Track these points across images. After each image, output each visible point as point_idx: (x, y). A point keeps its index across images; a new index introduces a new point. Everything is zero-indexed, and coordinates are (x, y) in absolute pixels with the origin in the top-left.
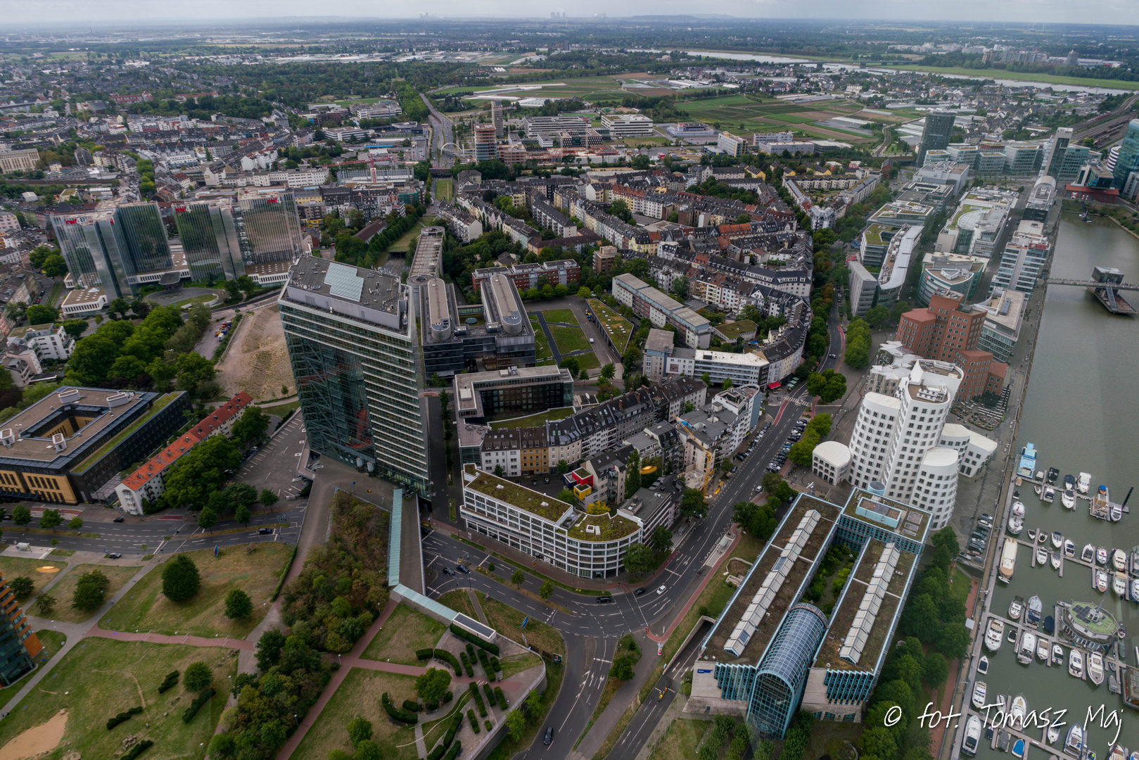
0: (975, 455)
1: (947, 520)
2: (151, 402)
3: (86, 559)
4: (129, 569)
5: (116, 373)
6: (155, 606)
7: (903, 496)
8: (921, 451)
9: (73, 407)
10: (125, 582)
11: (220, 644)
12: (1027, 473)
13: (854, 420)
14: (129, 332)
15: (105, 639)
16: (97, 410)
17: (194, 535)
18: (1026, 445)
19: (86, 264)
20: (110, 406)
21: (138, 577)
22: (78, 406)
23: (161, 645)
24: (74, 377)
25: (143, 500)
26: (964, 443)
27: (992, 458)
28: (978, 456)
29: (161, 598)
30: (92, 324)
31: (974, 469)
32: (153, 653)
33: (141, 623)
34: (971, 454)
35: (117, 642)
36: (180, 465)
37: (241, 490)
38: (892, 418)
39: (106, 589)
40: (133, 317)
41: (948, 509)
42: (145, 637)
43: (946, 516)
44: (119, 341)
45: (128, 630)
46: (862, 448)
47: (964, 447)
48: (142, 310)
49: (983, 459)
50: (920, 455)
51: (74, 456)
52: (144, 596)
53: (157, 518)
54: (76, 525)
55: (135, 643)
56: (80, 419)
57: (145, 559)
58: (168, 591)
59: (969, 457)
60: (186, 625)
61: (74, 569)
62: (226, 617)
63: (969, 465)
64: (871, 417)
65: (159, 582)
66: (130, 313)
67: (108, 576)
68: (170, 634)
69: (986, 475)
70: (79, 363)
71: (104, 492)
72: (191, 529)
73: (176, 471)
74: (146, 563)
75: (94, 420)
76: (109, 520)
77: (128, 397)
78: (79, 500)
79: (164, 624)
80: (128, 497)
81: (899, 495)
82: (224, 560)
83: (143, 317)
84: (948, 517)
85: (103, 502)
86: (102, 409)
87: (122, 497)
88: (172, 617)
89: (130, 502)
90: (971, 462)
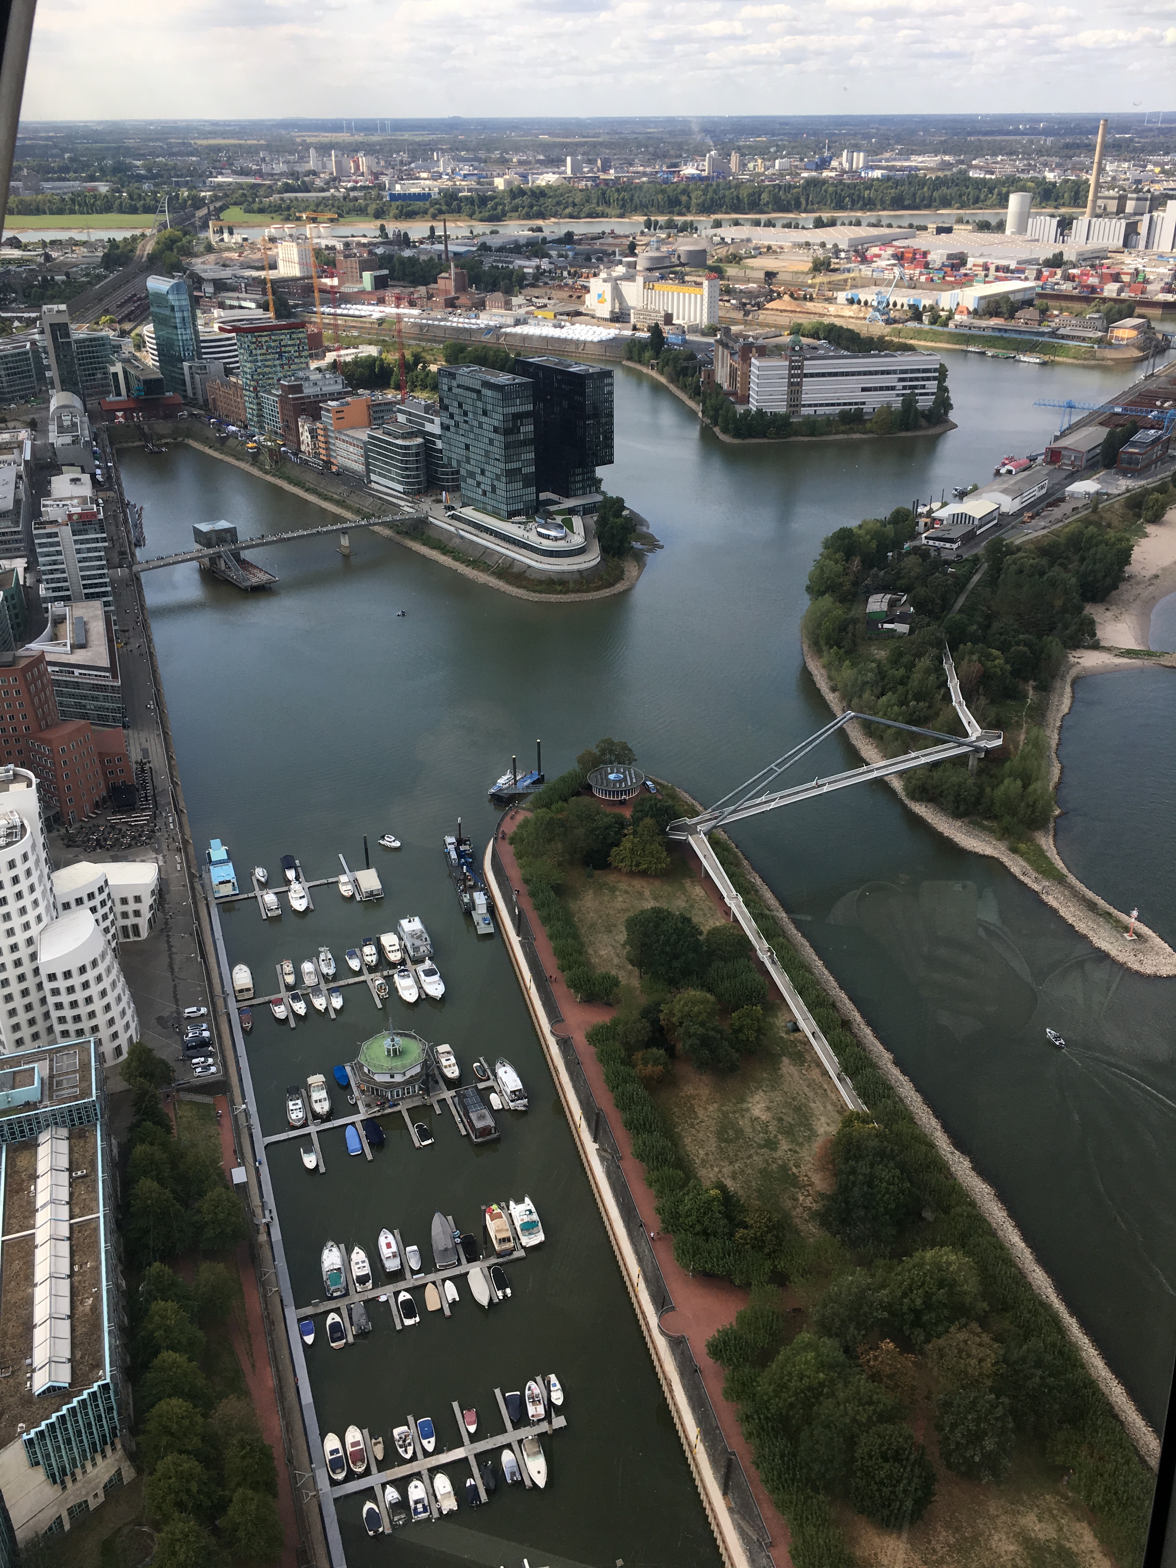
0: (131, 900)
1: (132, 1031)
7: (42, 1033)
8: (30, 941)
12: (227, 890)
18: (209, 846)
26: (101, 890)
27: (161, 892)
28: (138, 899)
31: (143, 923)
34: (124, 901)
41: (123, 1013)
43: (127, 1026)
47: (104, 896)
49: (148, 900)
50: (30, 950)
59: (125, 908)
63: (128, 922)
69: (166, 923)
81: (34, 1037)
84: (133, 1025)
90: (131, 914)
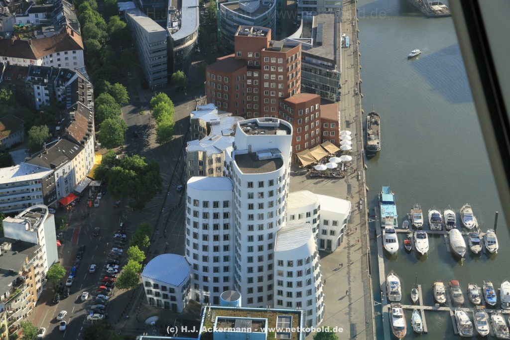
0: (331, 223)
7: (265, 298)
8: (271, 236)
13: (182, 219)
26: (315, 212)
27: (349, 221)
28: (335, 223)
31: (334, 240)
34: (326, 222)
38: (226, 204)
46: (201, 253)
47: (316, 216)
49: (341, 226)
50: (270, 242)
59: (325, 227)
63: (326, 237)
64: (201, 209)
69: (348, 243)
81: (260, 299)
90: (329, 232)
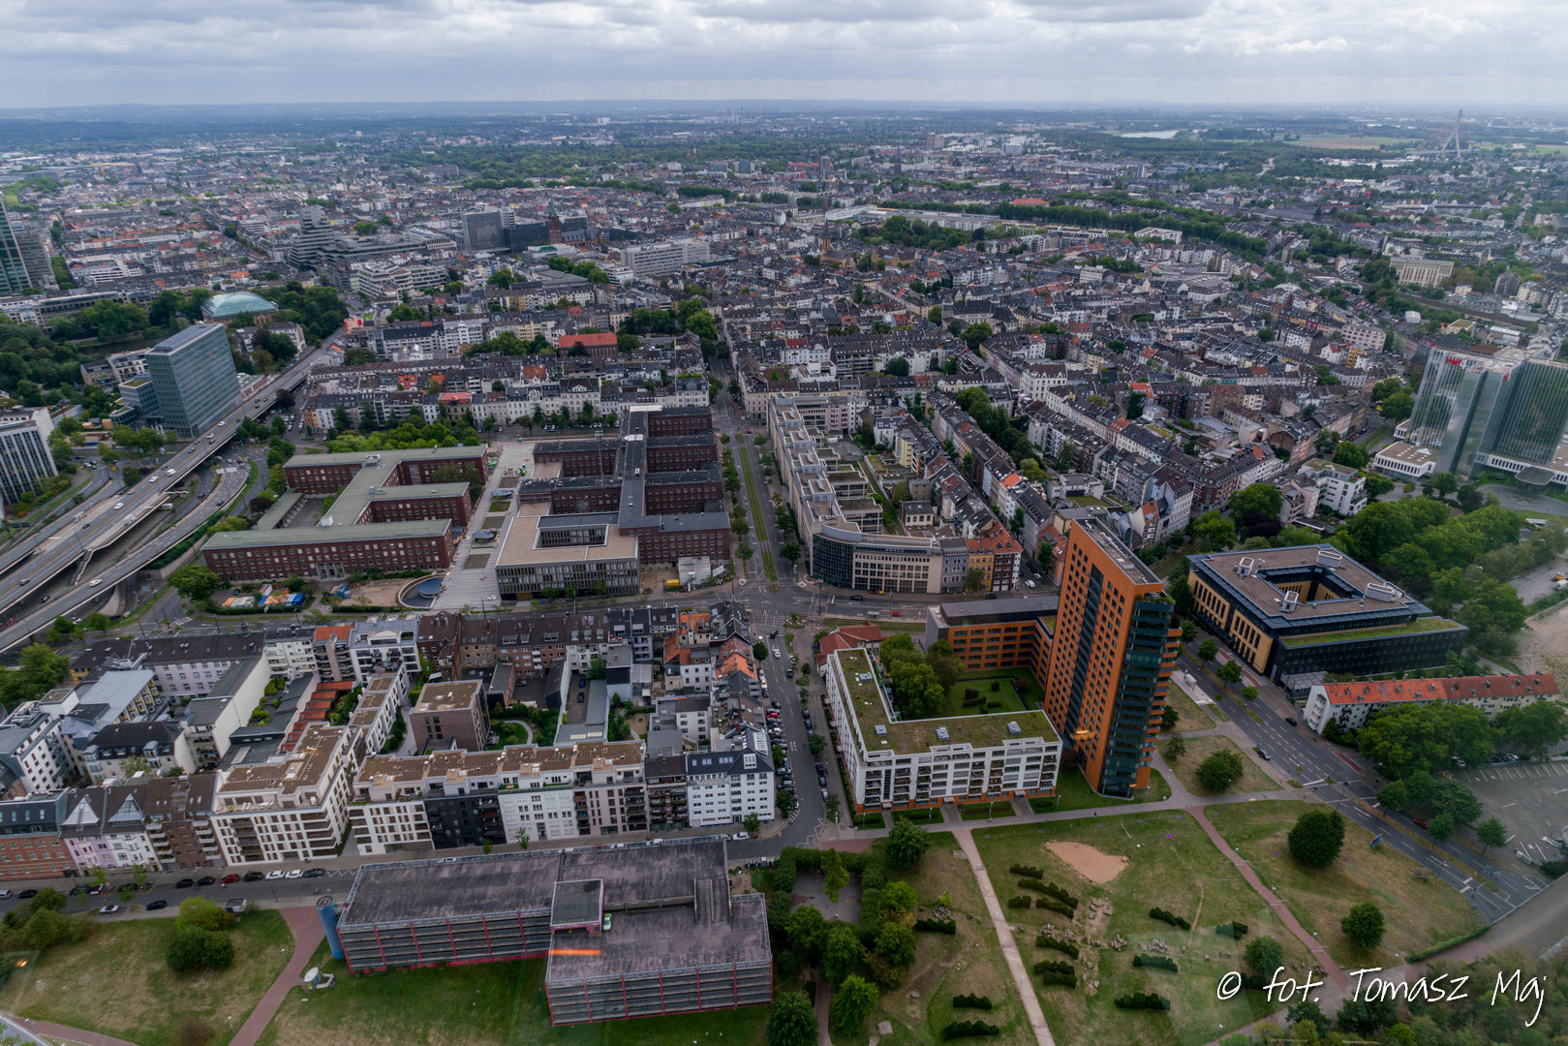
2: (1415, 617)
3: (1236, 737)
4: (1269, 779)
5: (1393, 559)
6: (1269, 840)
9: (1326, 572)
10: (1257, 790)
11: (1310, 946)
14: (1439, 520)
15: (1201, 828)
16: (1348, 589)
17: (1362, 801)
19: (1437, 416)
20: (1366, 593)
21: (1272, 796)
22: (1331, 573)
23: (1249, 886)
24: (1344, 540)
25: (1333, 720)
29: (1282, 838)
30: (1399, 489)
32: (1235, 885)
33: (1244, 845)
35: (1211, 843)
36: (1403, 712)
37: (1461, 796)
39: (1235, 782)
40: (1453, 504)
42: (1239, 863)
44: (1420, 524)
45: (1227, 839)
48: (1470, 501)
51: (1295, 624)
52: (1264, 820)
53: (1333, 750)
54: (1249, 695)
55: (1226, 858)
56: (1322, 589)
57: (1291, 783)
58: (1294, 837)
60: (1287, 890)
61: (1219, 737)
62: (1339, 925)
65: (1292, 821)
66: (1453, 496)
67: (1246, 770)
68: (1265, 883)
70: (1360, 527)
71: (1298, 682)
72: (1363, 791)
73: (1395, 715)
74: (1290, 788)
75: (1337, 598)
76: (1282, 714)
77: (1393, 594)
78: (1267, 673)
79: (1265, 867)
80: (1319, 705)
82: (1379, 859)
83: (1467, 510)
85: (1288, 690)
86: (1355, 592)
87: (1312, 699)
88: (1279, 869)
89: (1317, 713)
